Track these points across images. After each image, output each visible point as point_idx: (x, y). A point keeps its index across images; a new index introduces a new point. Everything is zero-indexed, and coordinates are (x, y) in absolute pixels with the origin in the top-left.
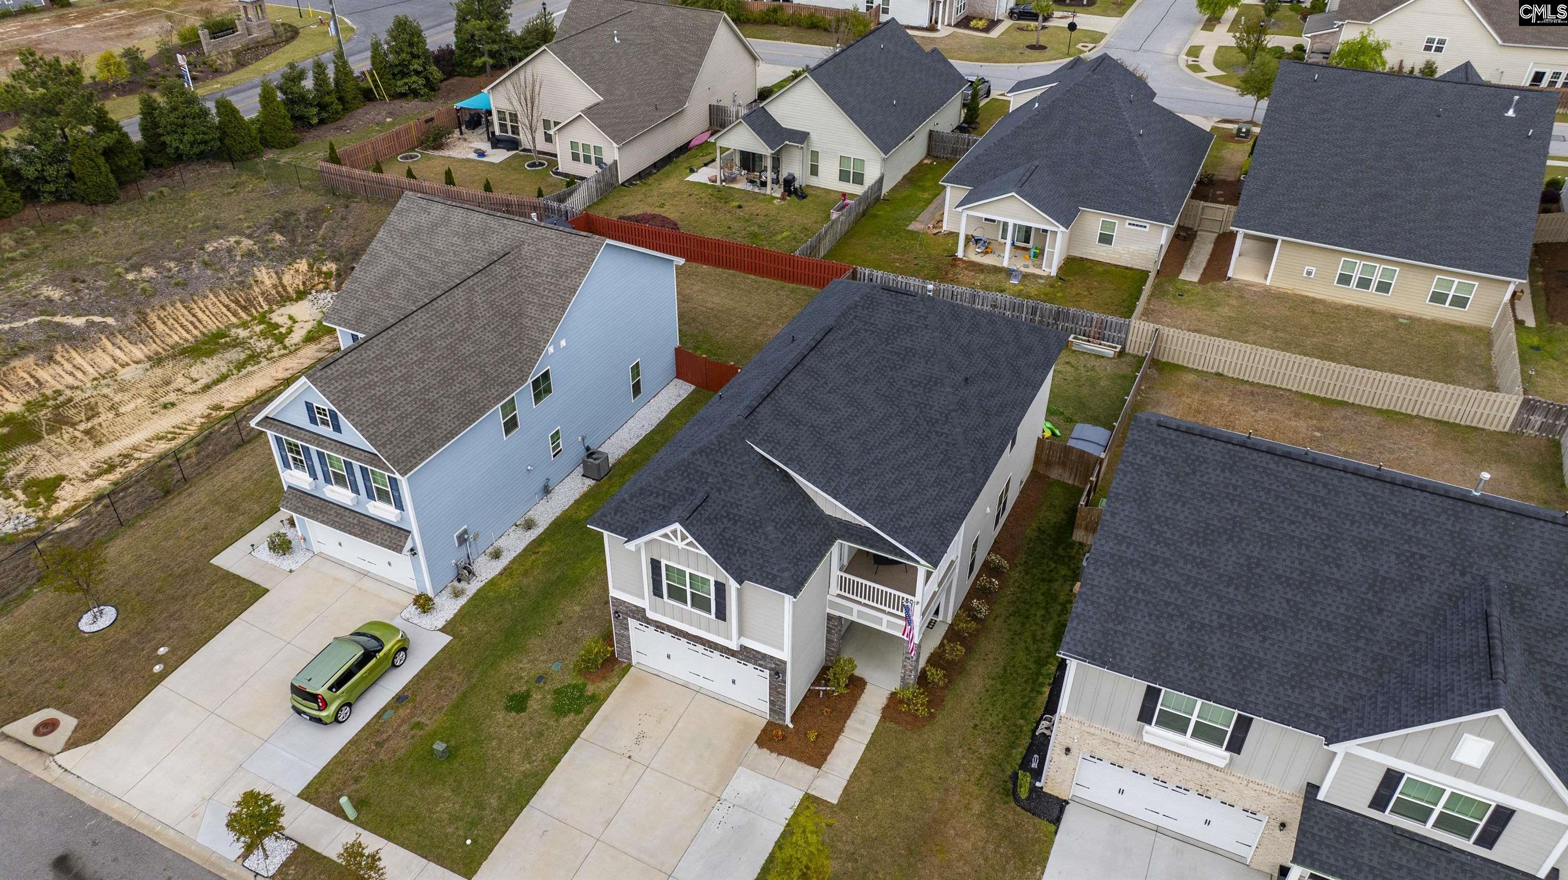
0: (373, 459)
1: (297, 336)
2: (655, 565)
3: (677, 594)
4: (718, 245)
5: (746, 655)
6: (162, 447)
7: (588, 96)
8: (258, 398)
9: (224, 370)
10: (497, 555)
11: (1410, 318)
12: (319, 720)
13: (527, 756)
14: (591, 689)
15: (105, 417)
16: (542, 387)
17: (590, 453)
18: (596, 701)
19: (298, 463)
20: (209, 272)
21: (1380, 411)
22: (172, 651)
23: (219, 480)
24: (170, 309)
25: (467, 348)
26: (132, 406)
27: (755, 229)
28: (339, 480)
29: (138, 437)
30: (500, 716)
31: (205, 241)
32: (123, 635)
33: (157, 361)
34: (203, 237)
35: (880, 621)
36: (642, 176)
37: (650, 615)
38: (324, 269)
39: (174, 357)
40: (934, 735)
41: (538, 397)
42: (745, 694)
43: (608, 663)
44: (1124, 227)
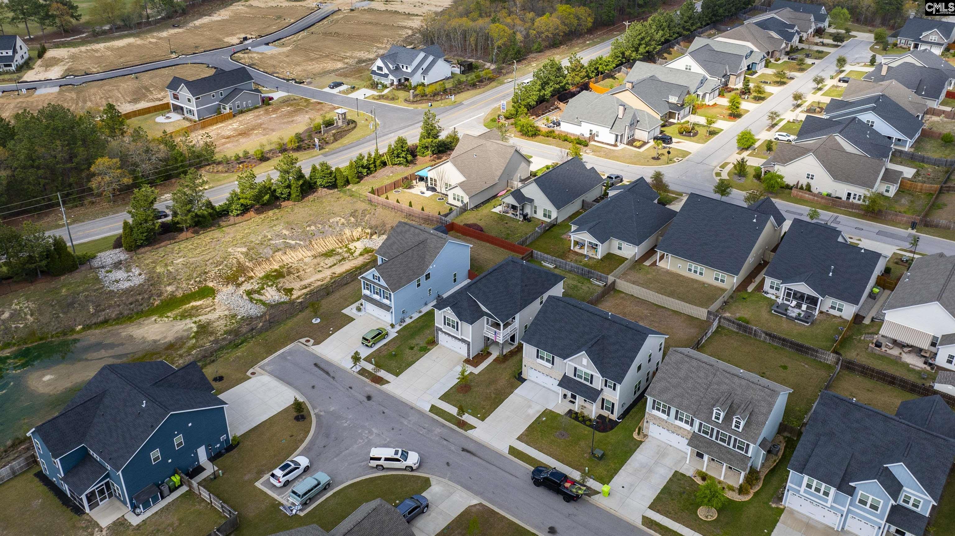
0: (387, 289)
1: (357, 253)
2: (445, 317)
3: (449, 324)
4: (493, 238)
5: (463, 341)
6: (320, 283)
7: (461, 179)
8: (346, 272)
9: (335, 262)
10: (411, 318)
11: (709, 285)
12: (367, 346)
13: (412, 358)
14: (428, 347)
15: (302, 273)
16: (428, 277)
17: (439, 296)
18: (429, 350)
19: (368, 289)
20: (331, 229)
21: (673, 311)
22: (334, 329)
23: (341, 292)
24: (318, 240)
25: (411, 265)
26: (309, 270)
27: (509, 232)
28: (377, 293)
29: (312, 280)
30: (407, 350)
31: (330, 219)
32: (322, 325)
33: (315, 257)
34: (329, 216)
35: (488, 335)
36: (477, 207)
37: (443, 330)
38: (367, 231)
39: (320, 256)
40: (504, 366)
41: (426, 279)
42: (462, 351)
43: (433, 342)
44: (625, 245)
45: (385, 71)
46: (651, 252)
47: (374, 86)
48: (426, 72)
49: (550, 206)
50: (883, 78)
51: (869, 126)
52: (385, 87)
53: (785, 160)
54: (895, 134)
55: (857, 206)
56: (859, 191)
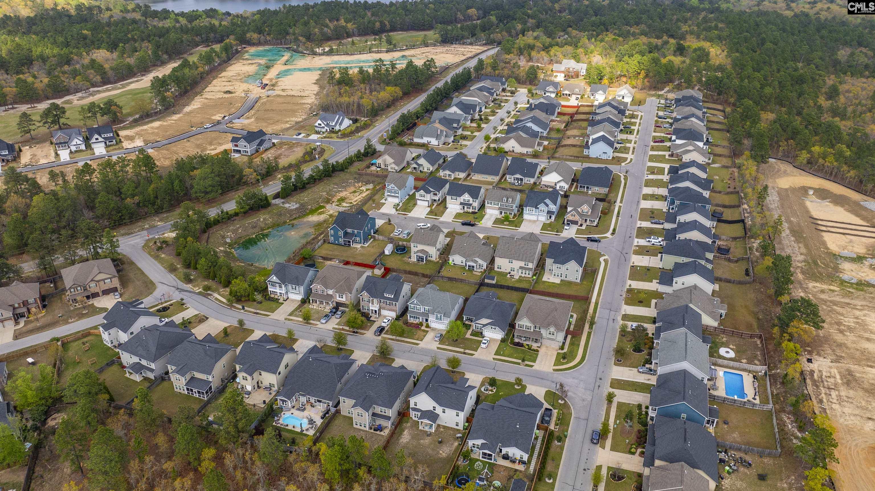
0: (397, 190)
1: (365, 191)
2: (419, 194)
3: (421, 196)
5: (426, 201)
6: (360, 199)
9: (359, 194)
10: (407, 198)
11: (490, 180)
12: (395, 208)
14: (414, 206)
15: (350, 198)
16: (406, 187)
19: (389, 192)
20: (350, 184)
22: (381, 206)
24: (348, 188)
25: (401, 183)
26: (352, 197)
28: (393, 193)
29: (356, 199)
30: (408, 207)
31: (348, 181)
33: (350, 193)
35: (433, 198)
37: (419, 198)
38: (364, 184)
39: (352, 193)
40: (441, 205)
42: (426, 204)
43: (415, 204)
44: (460, 173)
45: (323, 125)
46: (469, 175)
47: (318, 133)
48: (341, 124)
49: (429, 166)
50: (533, 109)
51: (530, 128)
52: (323, 133)
53: (504, 142)
54: (540, 130)
55: (530, 155)
56: (530, 150)
